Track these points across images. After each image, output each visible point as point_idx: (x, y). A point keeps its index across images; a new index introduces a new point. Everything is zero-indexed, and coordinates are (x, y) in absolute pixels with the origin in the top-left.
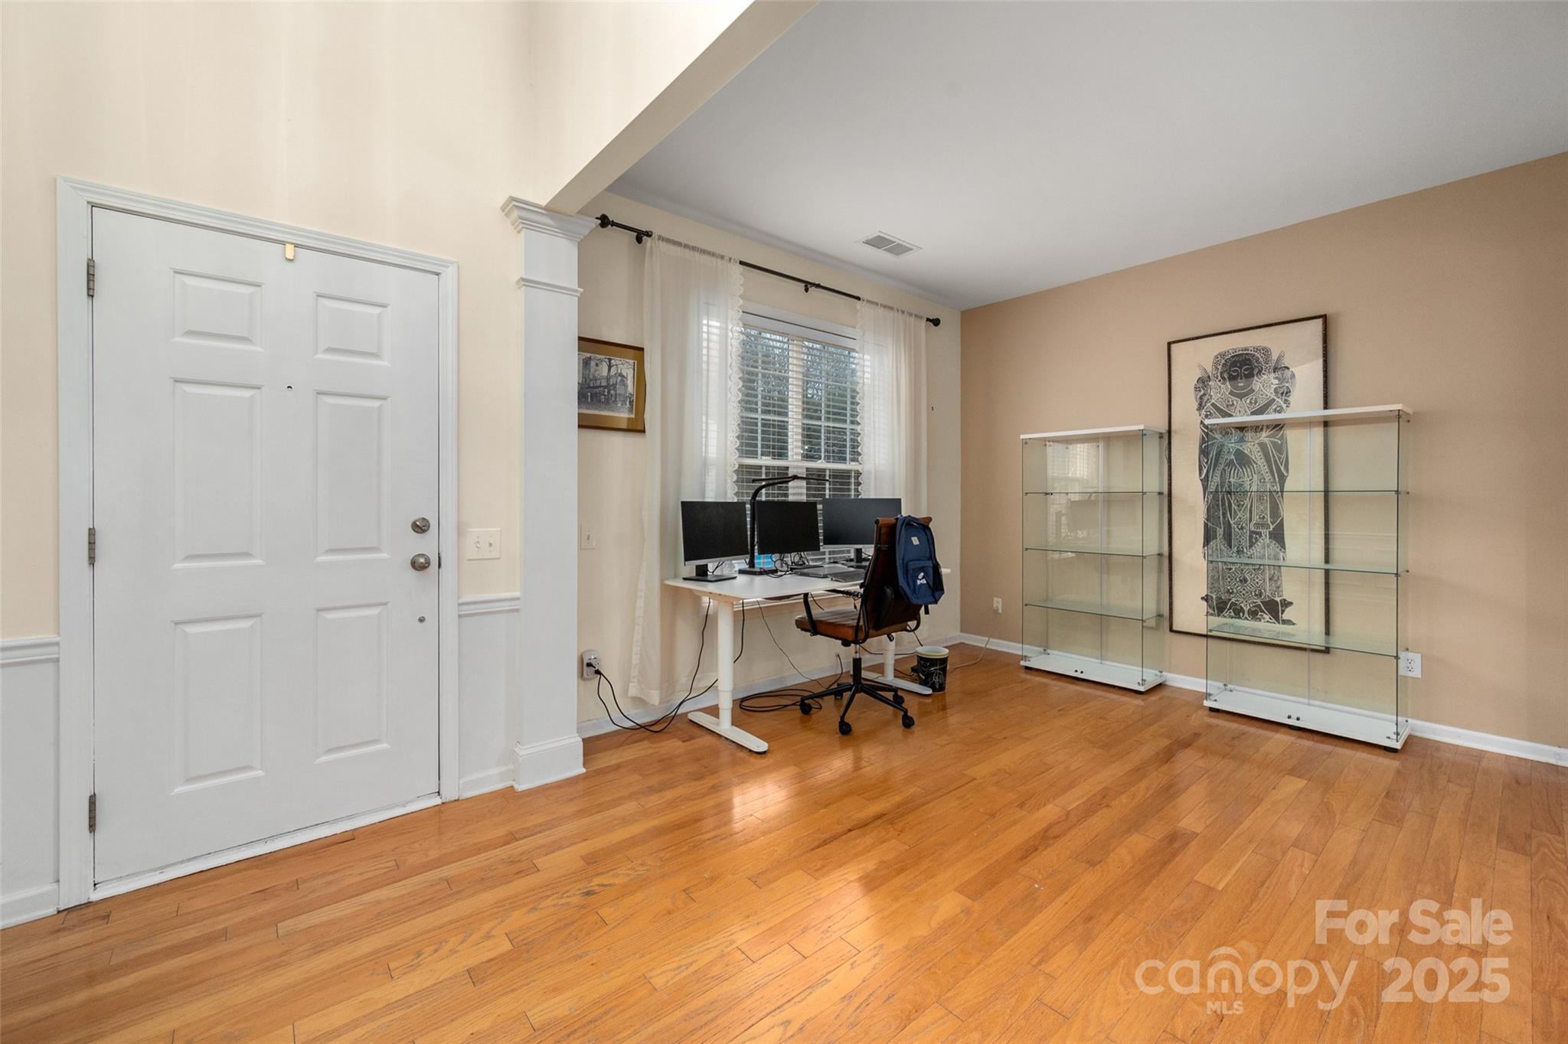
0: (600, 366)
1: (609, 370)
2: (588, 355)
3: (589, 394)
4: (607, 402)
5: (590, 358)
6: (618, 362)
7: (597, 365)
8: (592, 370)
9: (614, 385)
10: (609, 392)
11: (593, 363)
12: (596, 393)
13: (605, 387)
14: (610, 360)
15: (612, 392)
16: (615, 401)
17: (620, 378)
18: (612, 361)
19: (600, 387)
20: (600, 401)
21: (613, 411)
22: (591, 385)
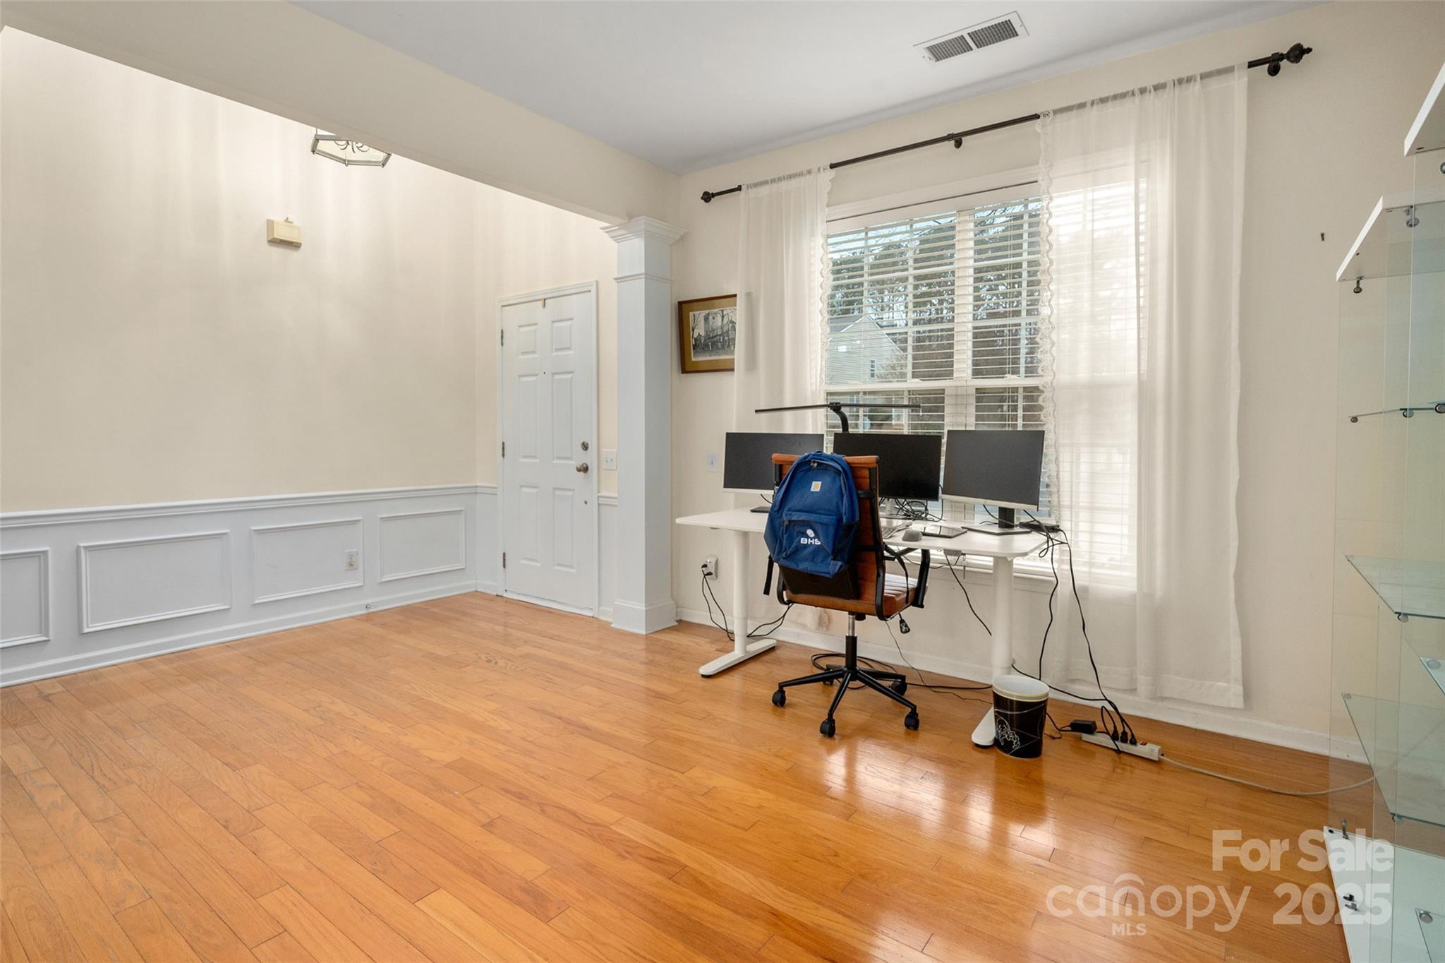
0: (716, 318)
1: (723, 320)
2: (707, 312)
3: (710, 344)
4: (723, 347)
5: (708, 314)
6: (729, 311)
7: (714, 318)
8: (711, 323)
9: (727, 332)
10: (723, 339)
11: (711, 317)
12: (715, 342)
13: (720, 335)
14: (722, 311)
15: (726, 338)
16: (729, 345)
17: (731, 325)
18: (725, 312)
19: (717, 335)
20: (718, 348)
21: (727, 354)
22: (711, 336)
